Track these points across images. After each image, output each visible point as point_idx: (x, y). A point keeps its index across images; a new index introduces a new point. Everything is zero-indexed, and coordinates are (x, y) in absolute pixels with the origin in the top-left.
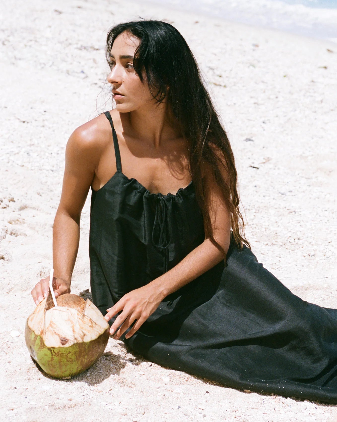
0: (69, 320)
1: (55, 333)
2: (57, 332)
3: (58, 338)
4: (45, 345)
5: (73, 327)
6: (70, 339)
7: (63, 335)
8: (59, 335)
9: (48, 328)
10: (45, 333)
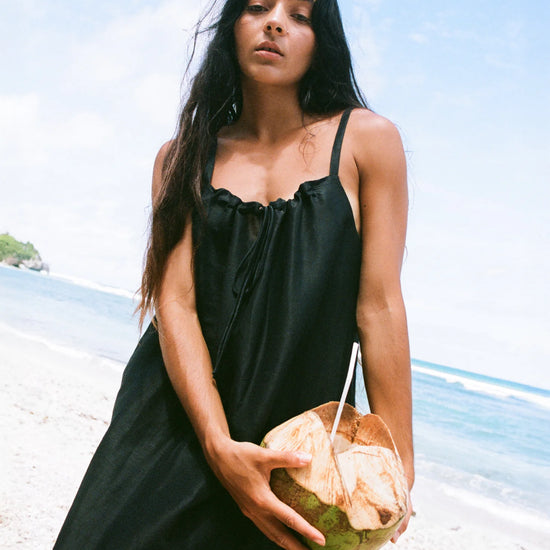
0: (385, 473)
1: (369, 502)
2: (372, 500)
3: (375, 513)
4: (351, 527)
5: (393, 486)
6: (393, 510)
7: (381, 506)
8: (375, 505)
9: (354, 493)
10: (350, 502)
